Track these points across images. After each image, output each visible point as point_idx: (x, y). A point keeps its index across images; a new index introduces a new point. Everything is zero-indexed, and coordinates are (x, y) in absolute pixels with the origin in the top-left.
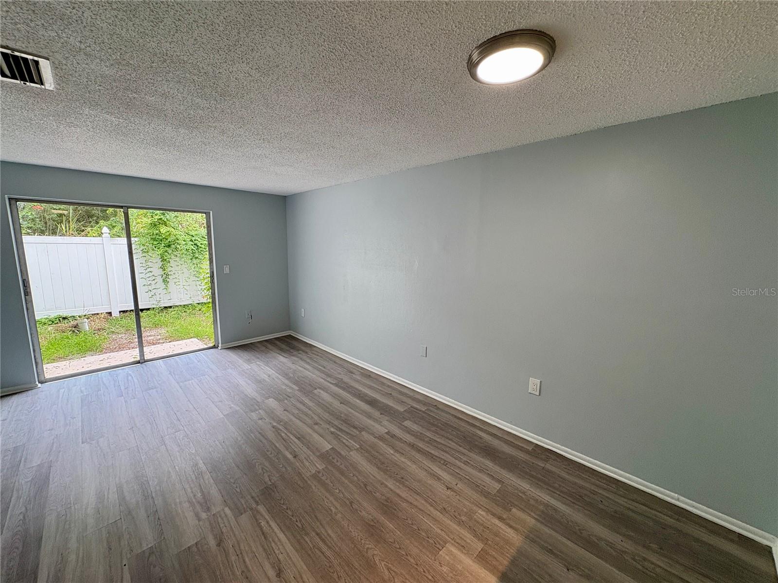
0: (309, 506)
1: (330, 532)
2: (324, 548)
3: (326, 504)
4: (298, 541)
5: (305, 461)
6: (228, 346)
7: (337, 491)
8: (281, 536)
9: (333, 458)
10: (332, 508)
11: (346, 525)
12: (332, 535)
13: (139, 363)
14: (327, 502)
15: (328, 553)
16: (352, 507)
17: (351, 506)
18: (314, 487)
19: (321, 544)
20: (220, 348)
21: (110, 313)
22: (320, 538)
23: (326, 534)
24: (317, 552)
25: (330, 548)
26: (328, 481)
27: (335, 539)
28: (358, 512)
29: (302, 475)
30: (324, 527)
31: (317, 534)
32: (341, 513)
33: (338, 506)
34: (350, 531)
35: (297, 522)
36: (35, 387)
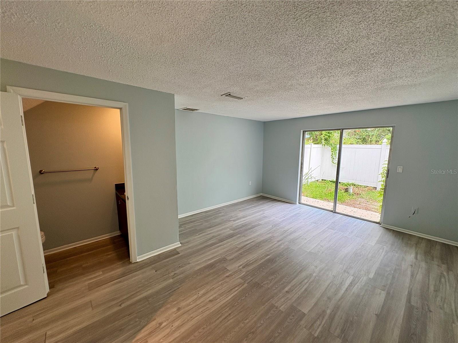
0: (248, 307)
1: (231, 321)
2: (220, 319)
3: (251, 316)
4: (226, 305)
5: (285, 298)
6: (386, 226)
7: (262, 322)
8: (230, 297)
9: (293, 316)
10: (248, 320)
11: (235, 330)
12: (229, 322)
13: (332, 212)
14: (252, 316)
15: (218, 321)
16: (249, 334)
17: (251, 333)
18: (263, 307)
19: (223, 317)
20: (381, 226)
21: (376, 188)
22: (227, 316)
23: (229, 319)
24: (219, 316)
25: (221, 322)
26: (270, 315)
27: (226, 324)
28: (246, 338)
29: (272, 298)
30: (234, 317)
31: (230, 314)
32: (245, 326)
33: (250, 324)
34: (231, 333)
35: (238, 302)
36: (296, 204)
